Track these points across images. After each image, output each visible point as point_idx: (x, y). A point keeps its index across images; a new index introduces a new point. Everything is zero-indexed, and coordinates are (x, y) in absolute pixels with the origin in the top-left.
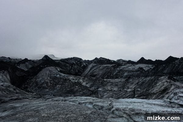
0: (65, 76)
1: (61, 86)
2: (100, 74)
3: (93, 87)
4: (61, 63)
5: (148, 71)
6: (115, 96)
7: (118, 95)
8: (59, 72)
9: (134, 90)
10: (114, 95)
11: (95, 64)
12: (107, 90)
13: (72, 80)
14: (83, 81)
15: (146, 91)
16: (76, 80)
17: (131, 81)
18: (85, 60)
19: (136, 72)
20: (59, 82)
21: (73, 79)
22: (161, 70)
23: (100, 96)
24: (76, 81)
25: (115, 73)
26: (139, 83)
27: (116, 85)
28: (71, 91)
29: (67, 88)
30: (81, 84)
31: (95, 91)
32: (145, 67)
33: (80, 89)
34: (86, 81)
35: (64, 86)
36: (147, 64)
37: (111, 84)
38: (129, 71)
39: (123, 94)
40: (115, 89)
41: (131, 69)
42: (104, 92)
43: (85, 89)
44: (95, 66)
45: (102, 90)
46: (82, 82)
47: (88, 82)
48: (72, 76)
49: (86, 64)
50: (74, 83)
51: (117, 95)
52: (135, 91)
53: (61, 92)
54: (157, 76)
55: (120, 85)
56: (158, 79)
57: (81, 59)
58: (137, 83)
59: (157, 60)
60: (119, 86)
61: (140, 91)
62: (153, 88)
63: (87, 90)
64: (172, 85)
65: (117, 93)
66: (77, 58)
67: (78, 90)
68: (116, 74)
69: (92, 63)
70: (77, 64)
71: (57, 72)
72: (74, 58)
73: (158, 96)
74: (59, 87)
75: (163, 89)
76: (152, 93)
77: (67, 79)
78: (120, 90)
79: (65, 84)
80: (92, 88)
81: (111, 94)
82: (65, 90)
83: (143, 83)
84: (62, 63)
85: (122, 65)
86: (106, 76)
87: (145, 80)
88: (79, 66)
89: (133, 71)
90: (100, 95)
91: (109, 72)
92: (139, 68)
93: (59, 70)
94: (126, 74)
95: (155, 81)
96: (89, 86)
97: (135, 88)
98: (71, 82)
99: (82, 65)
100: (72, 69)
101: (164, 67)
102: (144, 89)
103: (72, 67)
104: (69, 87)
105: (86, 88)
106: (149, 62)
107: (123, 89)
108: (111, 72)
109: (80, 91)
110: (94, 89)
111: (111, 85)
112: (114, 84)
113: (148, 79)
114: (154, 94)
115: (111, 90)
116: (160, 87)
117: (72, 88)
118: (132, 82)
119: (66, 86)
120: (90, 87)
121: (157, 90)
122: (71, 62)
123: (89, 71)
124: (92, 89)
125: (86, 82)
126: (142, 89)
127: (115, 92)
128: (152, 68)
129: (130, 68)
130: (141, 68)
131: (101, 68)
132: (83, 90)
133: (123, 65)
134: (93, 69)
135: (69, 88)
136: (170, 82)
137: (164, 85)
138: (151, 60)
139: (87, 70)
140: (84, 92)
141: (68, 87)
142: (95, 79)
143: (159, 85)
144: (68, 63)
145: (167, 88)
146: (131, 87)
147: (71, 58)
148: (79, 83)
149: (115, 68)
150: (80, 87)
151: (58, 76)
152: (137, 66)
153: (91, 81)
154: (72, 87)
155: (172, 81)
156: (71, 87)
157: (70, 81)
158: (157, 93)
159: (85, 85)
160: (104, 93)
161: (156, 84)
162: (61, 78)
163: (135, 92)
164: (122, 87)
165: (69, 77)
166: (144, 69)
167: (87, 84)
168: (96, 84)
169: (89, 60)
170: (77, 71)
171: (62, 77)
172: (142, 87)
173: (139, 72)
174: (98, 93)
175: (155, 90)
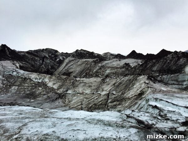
0: (24, 73)
1: (18, 88)
2: (77, 72)
3: (61, 88)
4: (27, 56)
5: (135, 67)
6: (86, 101)
7: (90, 99)
8: (17, 68)
9: (108, 94)
10: (85, 99)
11: (73, 58)
12: (78, 93)
13: (34, 80)
14: (50, 81)
15: (121, 95)
16: (39, 79)
17: (108, 81)
18: (62, 53)
19: (121, 69)
20: (15, 82)
21: (36, 79)
22: (150, 66)
23: (67, 101)
24: (40, 81)
25: (95, 71)
26: (116, 84)
27: (90, 86)
28: (32, 94)
29: (26, 90)
30: (46, 85)
31: (63, 94)
32: (133, 63)
33: (44, 91)
34: (54, 80)
35: (23, 87)
36: (137, 58)
37: (83, 84)
38: (112, 67)
39: (95, 98)
40: (87, 92)
41: (115, 65)
42: (74, 95)
43: (51, 92)
44: (72, 60)
45: (72, 92)
46: (47, 82)
47: (56, 82)
48: (34, 74)
49: (63, 58)
50: (36, 83)
51: (88, 100)
52: (110, 94)
53: (16, 97)
54: (136, 75)
55: (94, 86)
56: (136, 80)
57: (56, 51)
58: (114, 84)
59: (149, 53)
60: (93, 88)
61: (115, 94)
62: (129, 90)
63: (53, 93)
64: (148, 87)
65: (89, 97)
66: (51, 49)
67: (41, 93)
68: (97, 72)
69: (69, 56)
70: (51, 58)
71: (14, 68)
72: (47, 49)
73: (132, 101)
74: (15, 90)
75: (140, 92)
76: (126, 98)
77: (27, 78)
78: (93, 93)
79: (23, 84)
80: (60, 90)
81: (81, 98)
82: (24, 93)
83: (120, 83)
84: (29, 56)
85: (106, 60)
86: (84, 74)
87: (123, 81)
88: (53, 60)
89: (117, 68)
90: (68, 99)
91: (88, 68)
92: (124, 64)
93: (18, 65)
94: (109, 71)
95: (133, 82)
96: (56, 88)
97: (110, 90)
98: (32, 82)
99: (58, 60)
100: (42, 64)
101: (154, 63)
102: (120, 92)
103: (43, 61)
104: (30, 89)
105: (53, 90)
106: (140, 56)
107: (97, 91)
108: (90, 69)
109: (44, 95)
110: (63, 91)
111: (83, 86)
112: (87, 85)
113: (127, 78)
114: (129, 99)
115: (82, 94)
116: (136, 89)
117: (34, 91)
118: (108, 83)
119: (25, 87)
120: (58, 89)
121: (133, 93)
122: (43, 55)
123: (65, 67)
124: (59, 92)
125: (53, 82)
126: (117, 92)
127: (86, 96)
128: (141, 64)
129: (114, 63)
130: (127, 65)
131: (79, 63)
132: (48, 93)
133: (108, 60)
134: (69, 65)
135: (29, 91)
136: (148, 84)
137: (141, 87)
138: (142, 54)
139: (62, 66)
140: (49, 95)
141: (28, 88)
142: (65, 78)
143: (136, 88)
144: (37, 56)
145: (144, 92)
146: (105, 89)
147: (43, 49)
148: (44, 84)
149: (95, 64)
150: (44, 89)
151: (15, 73)
152: (123, 62)
153: (60, 81)
154: (34, 89)
155: (151, 82)
156: (32, 89)
157: (31, 80)
158: (132, 97)
159: (52, 86)
160: (73, 97)
161: (134, 86)
162: (18, 77)
163: (110, 96)
164: (96, 89)
165: (30, 75)
166: (131, 65)
167: (54, 84)
168: (66, 84)
169: (68, 53)
170: (50, 67)
171: (20, 75)
172: (118, 89)
173: (123, 69)
174: (66, 97)
175: (131, 93)
